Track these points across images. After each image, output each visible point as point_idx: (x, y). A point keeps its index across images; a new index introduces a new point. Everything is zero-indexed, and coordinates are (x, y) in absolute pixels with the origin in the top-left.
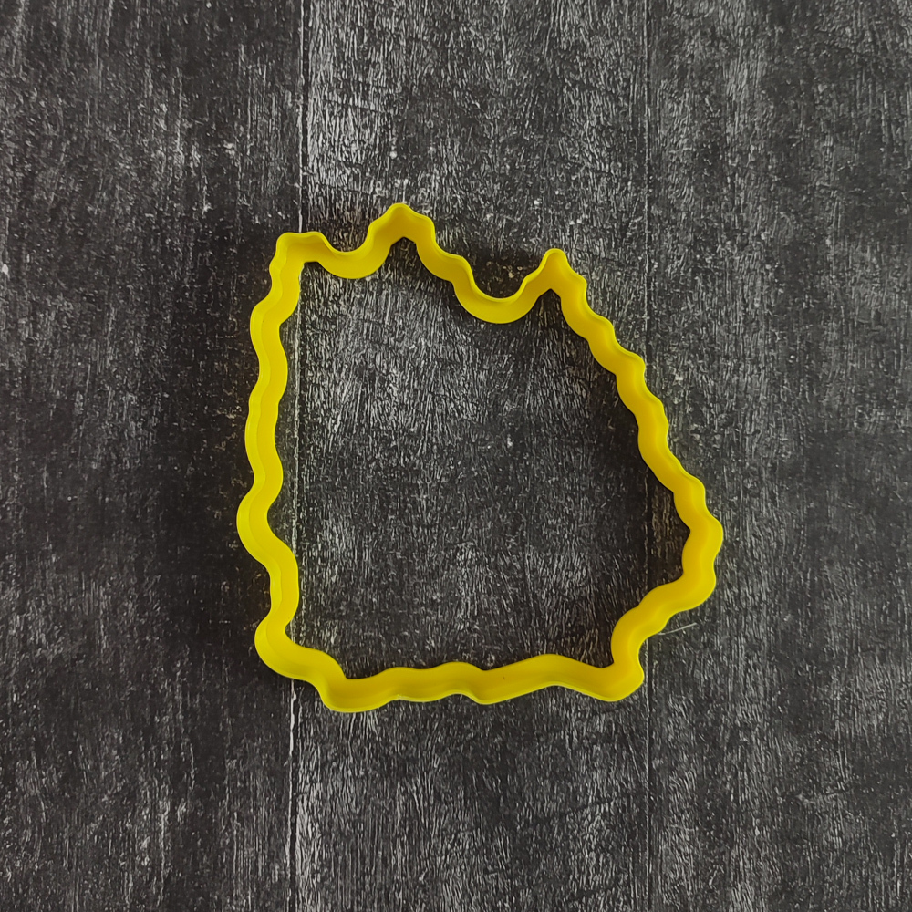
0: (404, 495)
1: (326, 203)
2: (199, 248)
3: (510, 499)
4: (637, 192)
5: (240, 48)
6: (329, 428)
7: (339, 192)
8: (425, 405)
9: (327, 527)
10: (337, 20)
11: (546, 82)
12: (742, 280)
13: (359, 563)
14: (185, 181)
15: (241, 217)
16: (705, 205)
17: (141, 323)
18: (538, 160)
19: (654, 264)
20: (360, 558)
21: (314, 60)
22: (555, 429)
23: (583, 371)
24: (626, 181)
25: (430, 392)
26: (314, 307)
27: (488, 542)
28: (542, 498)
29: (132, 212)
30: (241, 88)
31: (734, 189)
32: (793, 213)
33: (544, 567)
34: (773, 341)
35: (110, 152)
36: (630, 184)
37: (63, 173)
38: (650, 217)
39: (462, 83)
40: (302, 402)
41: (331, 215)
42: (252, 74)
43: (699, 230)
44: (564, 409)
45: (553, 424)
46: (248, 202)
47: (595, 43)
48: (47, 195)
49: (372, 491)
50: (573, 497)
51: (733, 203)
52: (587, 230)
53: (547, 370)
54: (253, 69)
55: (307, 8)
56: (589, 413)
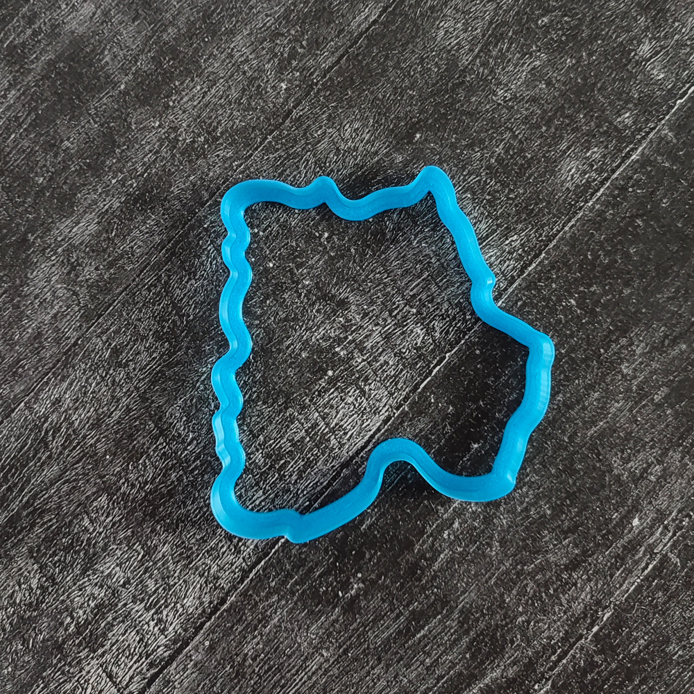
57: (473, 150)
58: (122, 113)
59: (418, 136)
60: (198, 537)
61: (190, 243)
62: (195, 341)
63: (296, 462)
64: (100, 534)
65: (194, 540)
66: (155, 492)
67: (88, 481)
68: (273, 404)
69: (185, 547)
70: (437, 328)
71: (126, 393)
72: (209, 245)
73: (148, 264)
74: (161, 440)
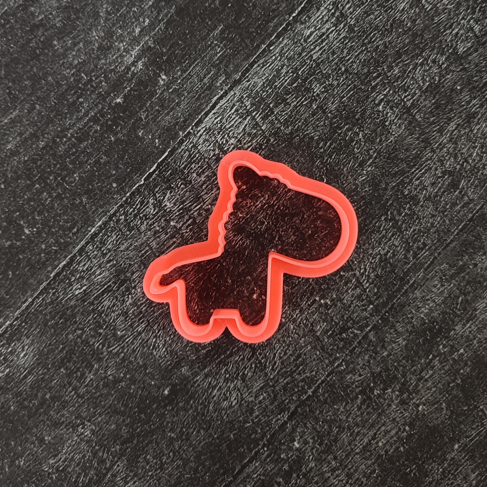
0: (81, 365)
1: (188, 158)
2: (95, 120)
3: (138, 423)
4: (371, 315)
5: (220, 26)
6: (74, 288)
7: (201, 159)
8: (138, 326)
9: (23, 342)
10: (289, 59)
11: (376, 203)
12: (385, 422)
13: (23, 379)
14: (121, 75)
15: (134, 123)
16: (403, 359)
17: (25, 133)
18: (331, 244)
19: (342, 366)
20: (26, 377)
21: (255, 71)
22: (199, 408)
23: (245, 389)
24: (371, 303)
25: (148, 321)
26: (128, 211)
27: (103, 435)
28: (156, 439)
29: (76, 66)
30: (199, 50)
31: (429, 365)
32: (451, 410)
33: (122, 479)
34: (370, 473)
35: (95, 20)
36: (371, 306)
37: (58, 9)
38: (365, 337)
39: (327, 160)
40: (72, 260)
41: (185, 168)
42: (213, 47)
43: (387, 370)
44: (215, 401)
45: (201, 404)
46: (145, 118)
47: (426, 206)
48: (39, 14)
49: (65, 347)
50: (174, 455)
51: (421, 372)
52: (323, 311)
53: (226, 370)
54: (216, 45)
55: (278, 37)
56: (227, 416)
57: (114, 377)
58: (456, 419)
59: (166, 392)
60: (372, 16)
61: (386, 289)
62: (379, 195)
63: (282, 85)
64: (463, 18)
65: (376, 13)
66: (413, 56)
67: (477, 66)
68: (304, 137)
69: (384, 7)
70: (151, 207)
71: (444, 147)
72: (367, 288)
73: (426, 270)
74: (409, 104)
